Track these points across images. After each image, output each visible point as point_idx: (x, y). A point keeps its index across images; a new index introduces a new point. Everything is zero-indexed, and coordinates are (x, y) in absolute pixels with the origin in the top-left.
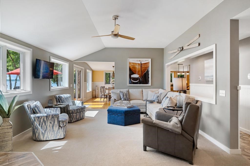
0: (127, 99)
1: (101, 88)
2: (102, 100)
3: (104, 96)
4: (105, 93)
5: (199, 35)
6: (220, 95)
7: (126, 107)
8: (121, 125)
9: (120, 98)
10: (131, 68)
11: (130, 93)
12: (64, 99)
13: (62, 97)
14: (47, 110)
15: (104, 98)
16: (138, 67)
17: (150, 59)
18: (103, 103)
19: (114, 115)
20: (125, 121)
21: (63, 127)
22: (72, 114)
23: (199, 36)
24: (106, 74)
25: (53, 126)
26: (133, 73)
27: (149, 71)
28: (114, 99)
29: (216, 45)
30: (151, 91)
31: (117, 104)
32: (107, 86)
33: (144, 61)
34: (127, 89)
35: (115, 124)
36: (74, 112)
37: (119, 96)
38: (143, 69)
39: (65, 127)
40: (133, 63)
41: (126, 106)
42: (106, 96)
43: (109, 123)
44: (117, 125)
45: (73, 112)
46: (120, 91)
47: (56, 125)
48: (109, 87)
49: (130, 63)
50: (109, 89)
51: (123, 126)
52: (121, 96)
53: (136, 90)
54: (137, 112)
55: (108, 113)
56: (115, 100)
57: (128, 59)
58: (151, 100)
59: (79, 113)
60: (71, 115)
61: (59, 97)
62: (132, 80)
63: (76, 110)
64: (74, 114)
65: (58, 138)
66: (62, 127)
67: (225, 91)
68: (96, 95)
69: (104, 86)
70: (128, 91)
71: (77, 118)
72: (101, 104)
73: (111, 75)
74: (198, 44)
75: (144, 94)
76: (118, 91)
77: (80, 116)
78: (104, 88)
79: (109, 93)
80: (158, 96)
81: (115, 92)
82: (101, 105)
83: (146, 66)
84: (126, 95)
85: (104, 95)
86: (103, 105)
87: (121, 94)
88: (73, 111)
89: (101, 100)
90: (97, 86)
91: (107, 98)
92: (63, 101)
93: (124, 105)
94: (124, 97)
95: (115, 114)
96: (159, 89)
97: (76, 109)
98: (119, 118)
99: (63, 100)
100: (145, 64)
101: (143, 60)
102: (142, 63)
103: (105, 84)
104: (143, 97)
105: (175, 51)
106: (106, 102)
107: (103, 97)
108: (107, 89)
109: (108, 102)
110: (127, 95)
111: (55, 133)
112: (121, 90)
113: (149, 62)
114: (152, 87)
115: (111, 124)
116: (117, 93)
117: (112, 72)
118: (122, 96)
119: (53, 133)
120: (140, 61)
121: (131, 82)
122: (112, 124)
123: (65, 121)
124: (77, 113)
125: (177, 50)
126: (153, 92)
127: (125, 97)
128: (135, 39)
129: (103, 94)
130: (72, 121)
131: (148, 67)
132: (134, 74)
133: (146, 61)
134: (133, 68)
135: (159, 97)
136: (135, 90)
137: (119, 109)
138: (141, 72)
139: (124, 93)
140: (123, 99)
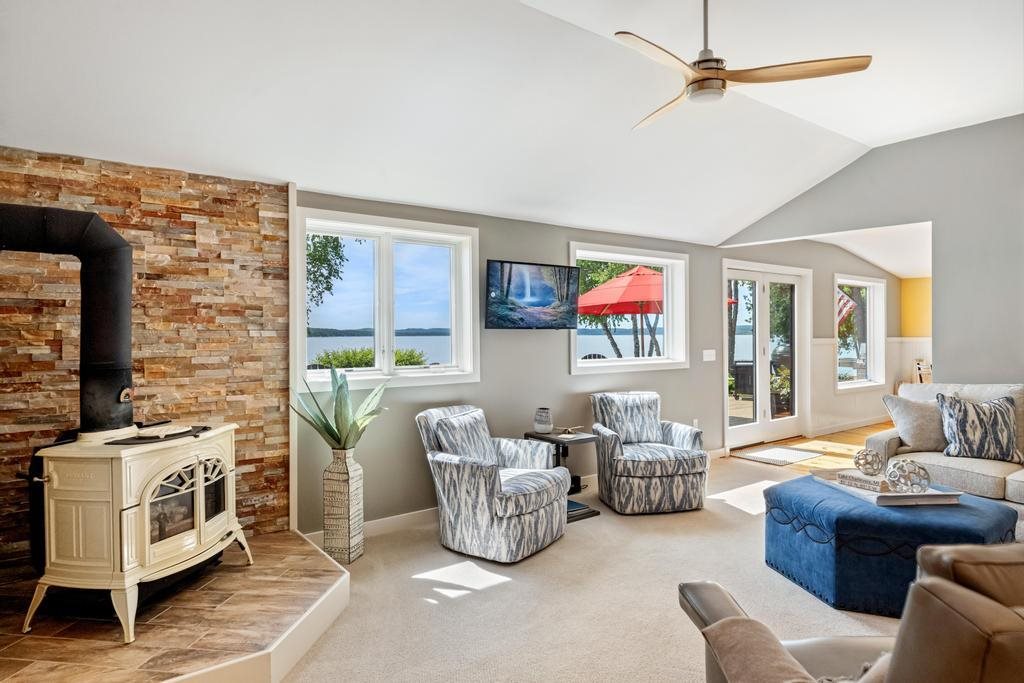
0: (994, 451)
8: (821, 598)
9: (937, 436)
12: (619, 410)
13: (613, 401)
14: (507, 444)
19: (789, 527)
21: (505, 522)
22: (623, 479)
25: (474, 507)
36: (635, 472)
37: (936, 425)
39: (513, 521)
43: (772, 566)
44: (801, 584)
45: (629, 469)
46: (941, 397)
47: (483, 504)
51: (827, 602)
55: (768, 507)
56: (903, 448)
59: (661, 482)
60: (619, 481)
61: (602, 399)
63: (642, 465)
64: (636, 481)
65: (492, 558)
66: (501, 519)
70: (1020, 402)
71: (650, 500)
77: (667, 494)
84: (989, 425)
87: (947, 415)
88: (630, 465)
92: (613, 417)
94: (964, 432)
95: (796, 523)
97: (643, 459)
98: (808, 548)
99: (616, 415)
110: (999, 426)
111: (482, 533)
115: (777, 570)
116: (921, 408)
118: (950, 426)
119: (476, 531)
122: (783, 574)
123: (514, 499)
124: (650, 478)
127: (976, 436)
130: (628, 511)
139: (966, 412)
140: (958, 445)
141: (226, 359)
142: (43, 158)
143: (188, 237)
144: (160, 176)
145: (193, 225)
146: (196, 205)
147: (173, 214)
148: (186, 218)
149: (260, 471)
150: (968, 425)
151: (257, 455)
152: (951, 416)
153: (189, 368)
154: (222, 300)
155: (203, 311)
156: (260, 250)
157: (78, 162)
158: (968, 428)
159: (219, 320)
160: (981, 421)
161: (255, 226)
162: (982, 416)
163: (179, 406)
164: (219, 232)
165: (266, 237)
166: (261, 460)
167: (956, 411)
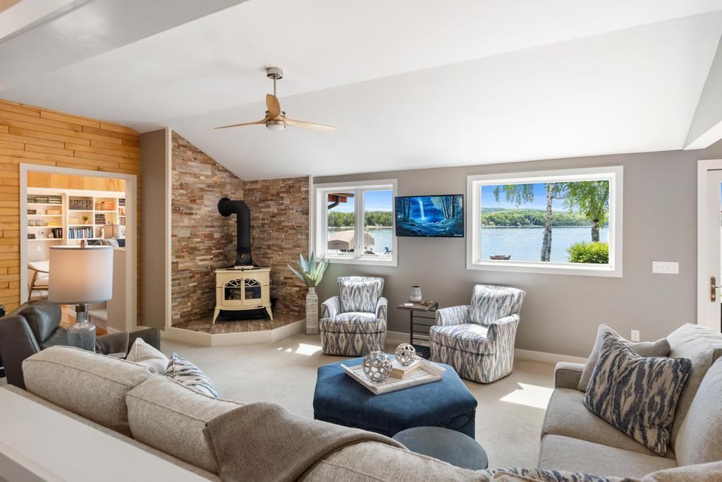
141: (291, 246)
142: (252, 182)
143: (281, 202)
144: (275, 181)
145: (283, 197)
146: (284, 190)
147: (278, 194)
148: (281, 195)
149: (300, 291)
151: (299, 285)
153: (282, 249)
154: (290, 224)
155: (285, 228)
156: (301, 204)
157: (256, 182)
159: (290, 231)
161: (300, 194)
163: (279, 262)
164: (290, 199)
165: (303, 199)
166: (301, 287)
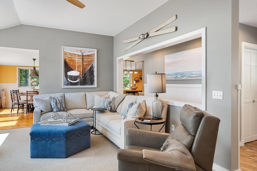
0: (62, 109)
1: (12, 92)
2: (15, 111)
3: (17, 105)
4: (19, 101)
5: (176, 15)
6: (214, 97)
7: (67, 124)
8: (59, 158)
9: (50, 108)
10: (67, 61)
11: (66, 99)
15: (18, 109)
16: (78, 61)
17: (96, 50)
18: (17, 118)
19: (44, 141)
20: (67, 148)
23: (177, 18)
24: (21, 71)
26: (71, 68)
27: (94, 67)
28: (40, 111)
29: (206, 28)
30: (98, 95)
31: (49, 120)
32: (23, 90)
33: (87, 51)
34: (62, 94)
35: (47, 158)
38: (85, 63)
40: (70, 54)
41: (65, 122)
42: (21, 105)
43: (33, 156)
44: (50, 158)
46: (51, 97)
48: (27, 91)
49: (65, 54)
50: (27, 94)
51: (62, 158)
52: (53, 104)
53: (77, 94)
54: (86, 130)
55: (32, 139)
56: (42, 111)
57: (63, 47)
58: (100, 108)
62: (68, 79)
67: (222, 92)
68: (2, 104)
69: (18, 90)
70: (63, 97)
72: (13, 119)
73: (30, 72)
74: (174, 29)
75: (88, 100)
76: (47, 97)
78: (18, 93)
79: (27, 100)
80: (110, 102)
81: (41, 98)
82: (12, 121)
83: (89, 60)
84: (61, 103)
85: (19, 104)
86: (16, 120)
87: (52, 102)
89: (13, 112)
90: (4, 90)
91: (24, 108)
93: (60, 119)
94: (57, 105)
95: (47, 139)
96: (109, 91)
98: (54, 145)
100: (88, 56)
101: (85, 51)
102: (84, 54)
103: (19, 87)
104: (87, 104)
105: (134, 39)
106: (21, 115)
107: (15, 107)
108: (23, 94)
109: (25, 115)
110: (63, 103)
112: (53, 95)
113: (94, 54)
114: (99, 88)
115: (38, 158)
116: (46, 101)
117: (32, 69)
120: (81, 51)
121: (67, 82)
122: (41, 158)
125: (137, 38)
126: (101, 96)
127: (59, 106)
128: (85, 6)
129: (16, 102)
131: (93, 61)
132: (73, 70)
133: (90, 51)
134: (70, 62)
135: (111, 104)
136: (74, 94)
137: (55, 130)
138: (82, 67)
139: (56, 100)
140: (56, 109)
150: (57, 104)
152: (54, 102)
158: (58, 105)
160: (60, 102)
162: (60, 101)
167: (55, 100)
